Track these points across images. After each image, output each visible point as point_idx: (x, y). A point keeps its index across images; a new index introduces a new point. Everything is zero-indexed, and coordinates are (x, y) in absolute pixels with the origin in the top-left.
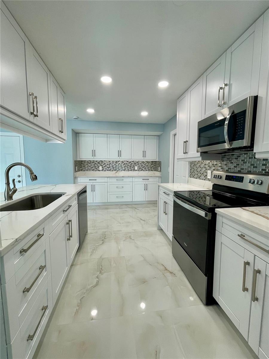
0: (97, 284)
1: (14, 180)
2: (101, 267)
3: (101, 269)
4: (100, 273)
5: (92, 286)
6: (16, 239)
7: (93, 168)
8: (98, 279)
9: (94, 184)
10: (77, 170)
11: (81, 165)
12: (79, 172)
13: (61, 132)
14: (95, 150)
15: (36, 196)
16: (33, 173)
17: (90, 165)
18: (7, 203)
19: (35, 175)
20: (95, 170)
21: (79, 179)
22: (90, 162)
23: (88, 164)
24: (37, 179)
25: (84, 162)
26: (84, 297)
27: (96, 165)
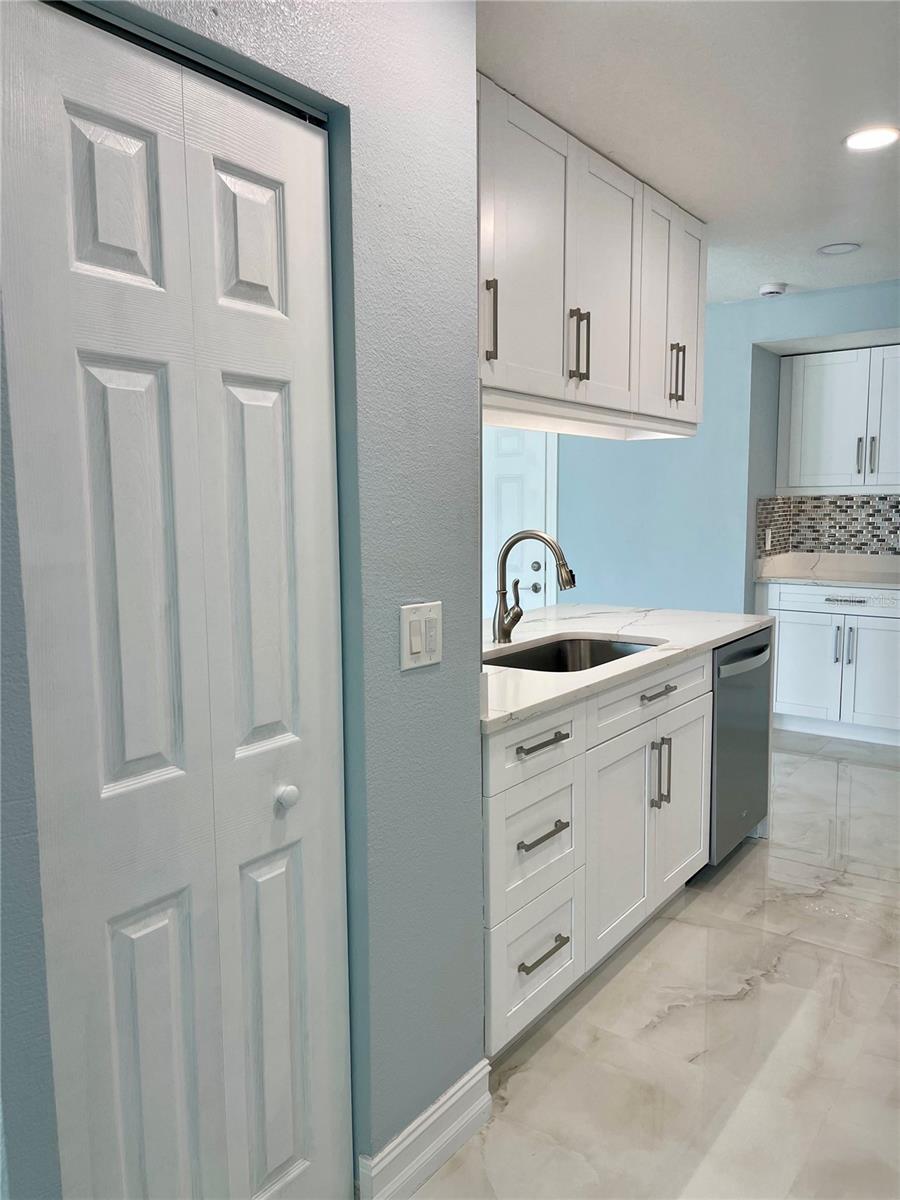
0: (740, 997)
1: (516, 583)
2: (774, 962)
3: (775, 966)
4: (763, 975)
5: (722, 996)
6: (511, 714)
7: (862, 539)
8: (748, 988)
9: (851, 622)
10: (768, 547)
11: (797, 519)
12: (782, 556)
13: (674, 400)
14: (873, 439)
15: (575, 642)
16: (565, 565)
17: (842, 518)
18: (497, 647)
19: (571, 571)
20: (875, 544)
21: (773, 591)
22: (849, 503)
23: (833, 515)
24: (574, 582)
25: (816, 503)
26: (684, 1006)
27: (878, 520)
